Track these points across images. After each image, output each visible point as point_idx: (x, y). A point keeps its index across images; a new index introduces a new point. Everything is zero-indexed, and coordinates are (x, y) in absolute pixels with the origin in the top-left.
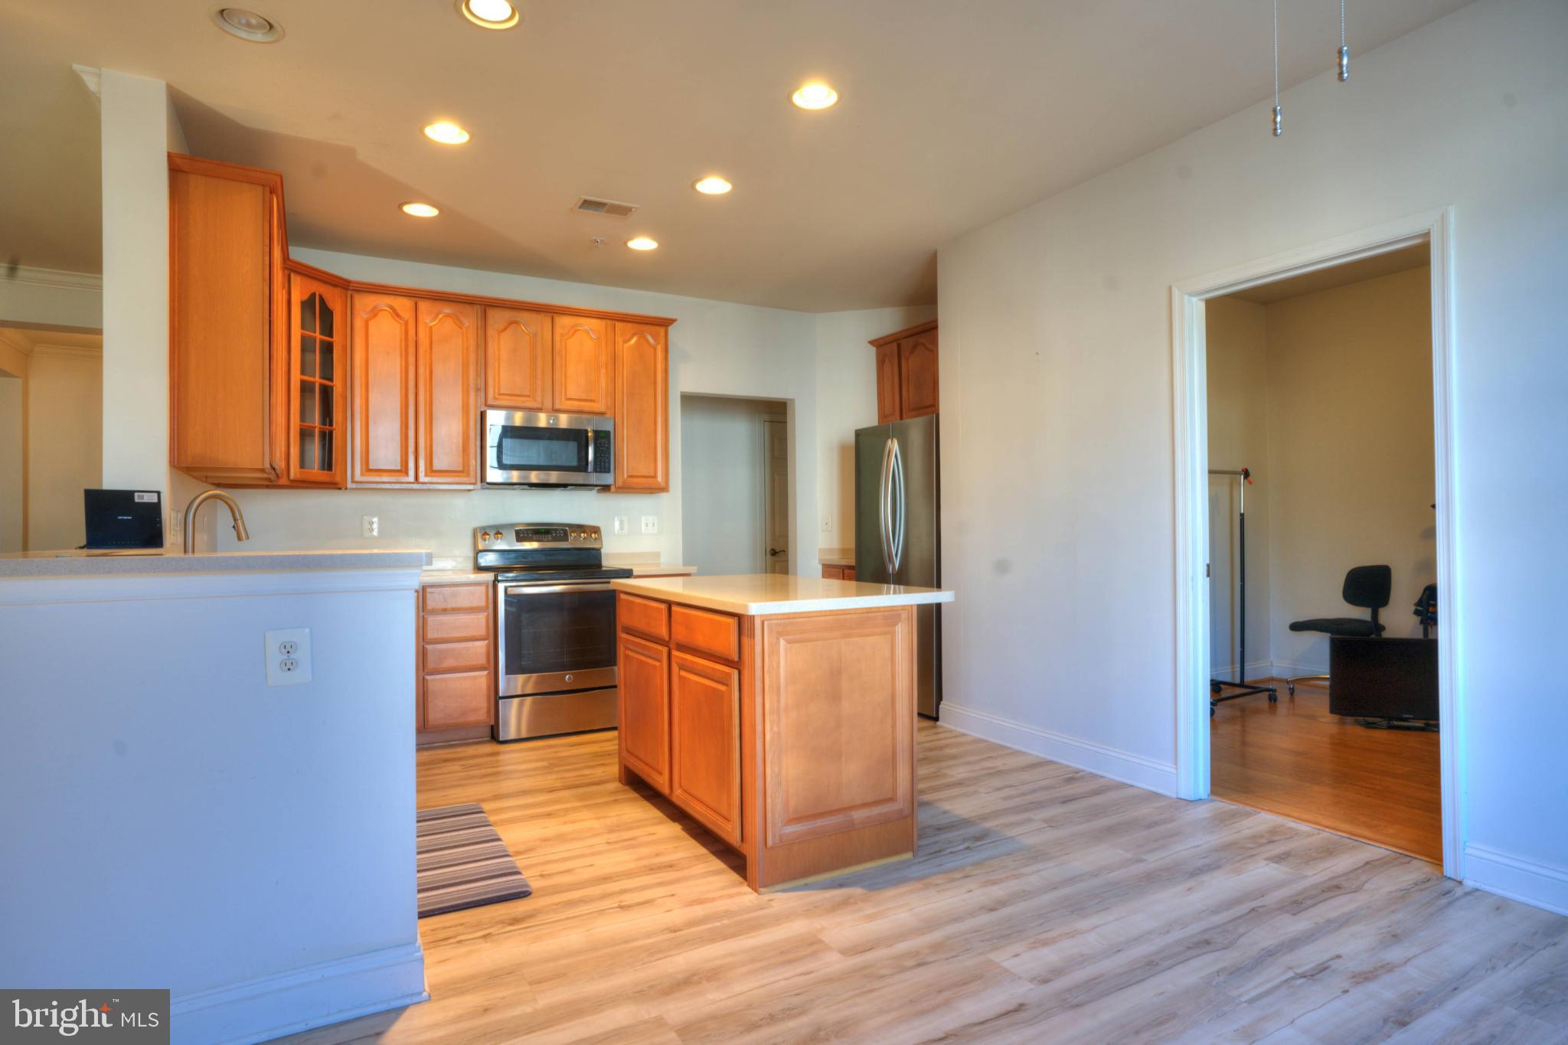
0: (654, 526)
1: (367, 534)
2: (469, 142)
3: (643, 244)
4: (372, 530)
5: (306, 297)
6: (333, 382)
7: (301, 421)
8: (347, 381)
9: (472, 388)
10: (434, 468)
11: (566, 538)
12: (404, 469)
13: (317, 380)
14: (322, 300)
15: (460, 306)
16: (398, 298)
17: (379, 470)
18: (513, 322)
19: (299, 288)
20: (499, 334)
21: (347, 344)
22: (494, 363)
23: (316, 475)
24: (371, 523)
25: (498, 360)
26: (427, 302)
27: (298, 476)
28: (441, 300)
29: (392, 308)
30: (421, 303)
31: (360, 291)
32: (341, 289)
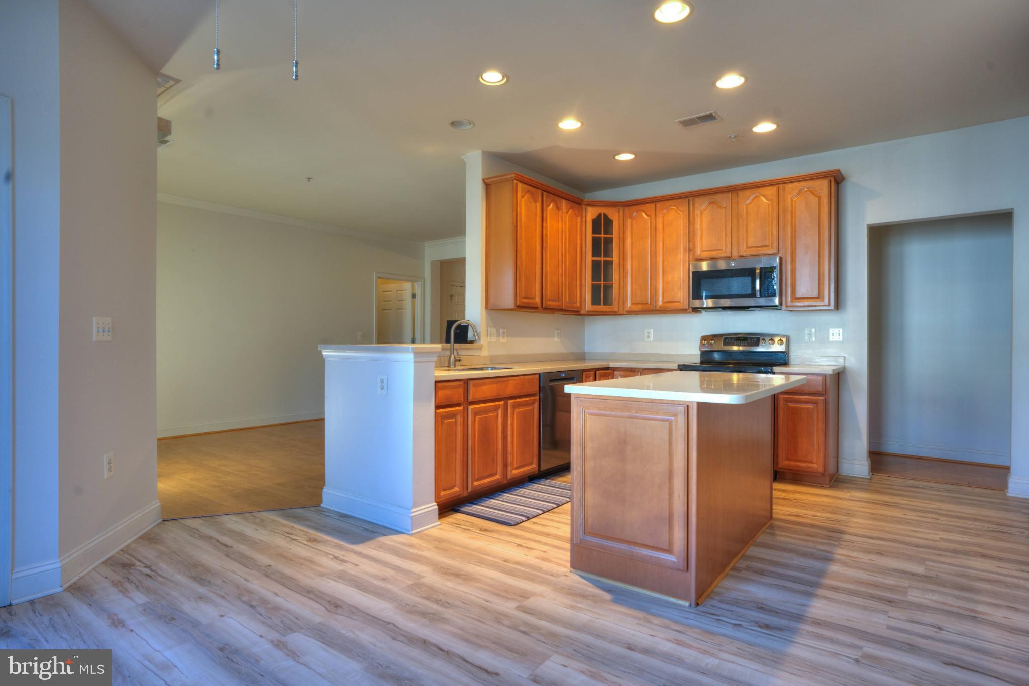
0: (839, 336)
1: (646, 339)
2: (581, 127)
3: (765, 127)
4: (648, 337)
5: (595, 217)
6: (613, 257)
7: (592, 281)
8: (621, 256)
9: (686, 250)
10: (665, 301)
11: (757, 344)
12: (649, 302)
13: (602, 259)
14: (605, 216)
15: (680, 200)
16: (647, 205)
17: (637, 304)
18: (711, 203)
19: (591, 214)
20: (702, 214)
21: (621, 236)
22: (699, 232)
23: (602, 308)
24: (648, 333)
25: (702, 230)
26: (662, 203)
27: (590, 309)
28: (668, 200)
29: (643, 211)
30: (658, 205)
31: (629, 206)
32: (618, 207)
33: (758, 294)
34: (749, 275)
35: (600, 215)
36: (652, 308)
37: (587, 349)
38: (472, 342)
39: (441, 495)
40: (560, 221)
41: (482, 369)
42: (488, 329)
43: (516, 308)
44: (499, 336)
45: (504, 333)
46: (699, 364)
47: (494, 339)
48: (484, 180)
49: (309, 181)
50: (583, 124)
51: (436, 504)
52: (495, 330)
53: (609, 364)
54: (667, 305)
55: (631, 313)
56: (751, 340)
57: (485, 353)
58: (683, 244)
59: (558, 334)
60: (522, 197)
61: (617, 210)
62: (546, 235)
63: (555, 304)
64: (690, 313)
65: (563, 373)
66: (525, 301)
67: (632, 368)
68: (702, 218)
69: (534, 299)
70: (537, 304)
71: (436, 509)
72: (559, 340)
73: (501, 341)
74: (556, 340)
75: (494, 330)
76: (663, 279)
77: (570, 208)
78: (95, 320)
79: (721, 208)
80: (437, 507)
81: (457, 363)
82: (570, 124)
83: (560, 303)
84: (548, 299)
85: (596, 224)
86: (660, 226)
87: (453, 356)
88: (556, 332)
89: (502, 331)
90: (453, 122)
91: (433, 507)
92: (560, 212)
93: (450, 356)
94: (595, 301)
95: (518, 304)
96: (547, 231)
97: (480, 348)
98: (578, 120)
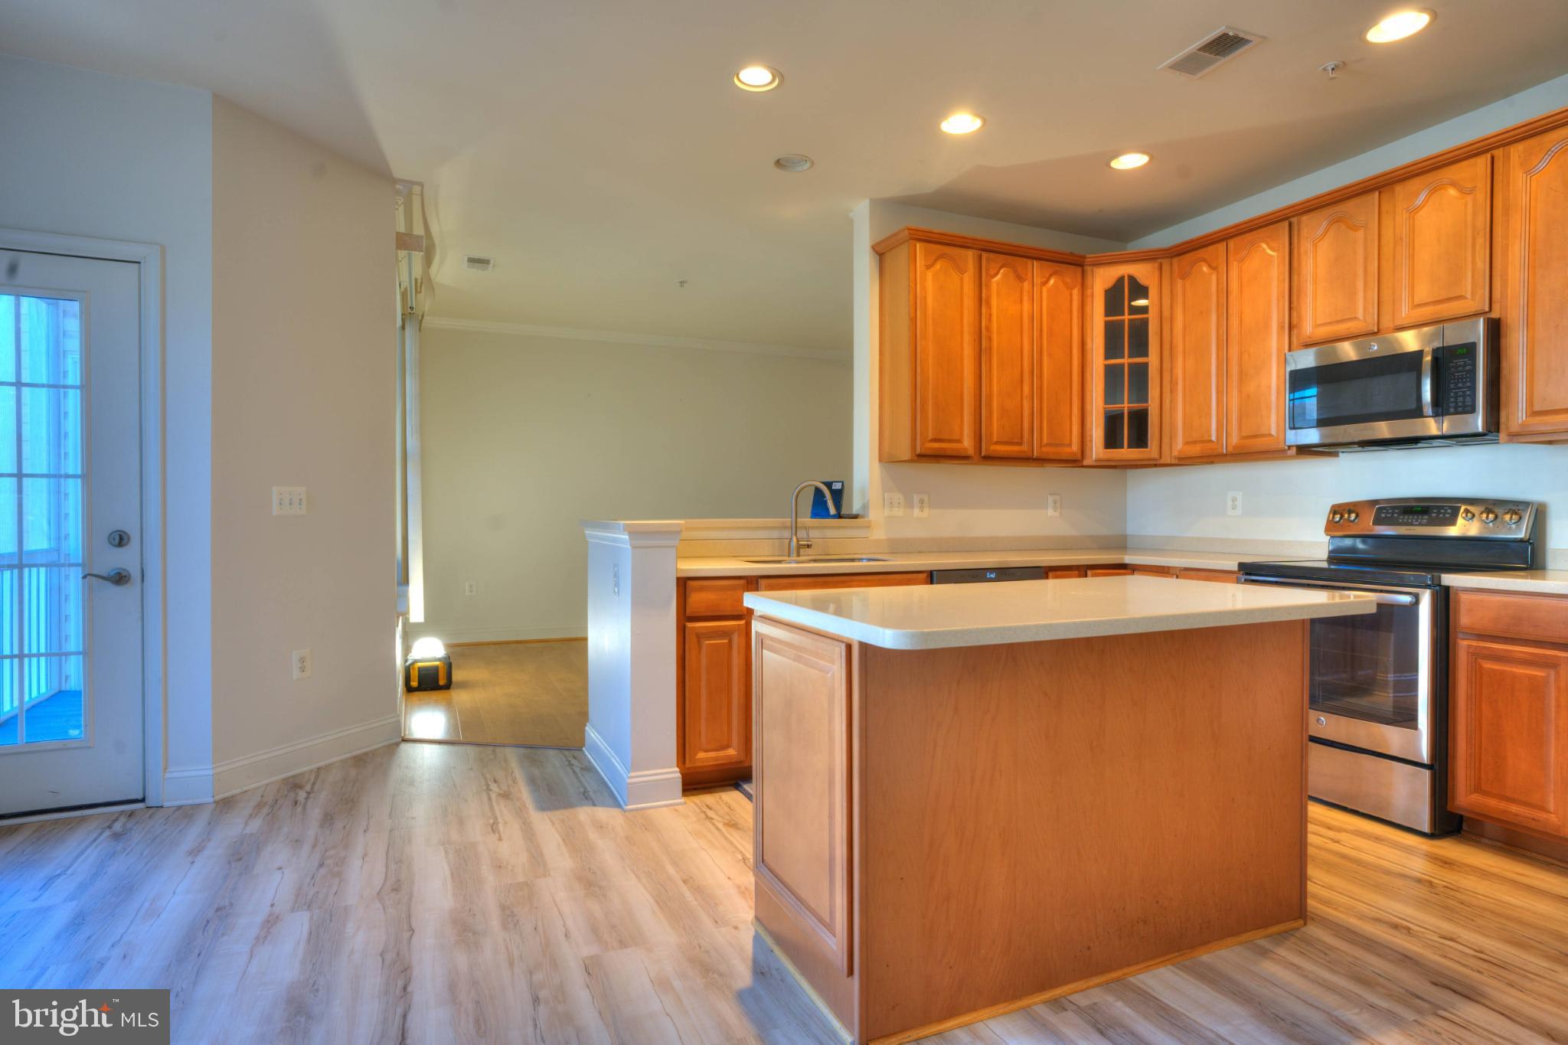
5: (1109, 286)
6: (1148, 357)
7: (1106, 403)
8: (1166, 353)
9: (1283, 327)
10: (1244, 434)
11: (1452, 522)
12: (1214, 438)
13: (1126, 361)
14: (1132, 279)
15: (1272, 227)
16: (1211, 248)
17: (1195, 442)
18: (1338, 220)
19: (1102, 279)
20: (1315, 246)
21: (1166, 313)
22: (1309, 288)
23: (1126, 453)
24: (1234, 500)
25: (1315, 282)
26: (1236, 239)
27: (1102, 456)
28: (1250, 231)
29: (1204, 260)
30: (1232, 243)
31: (1179, 255)
32: (1159, 260)
33: (1428, 409)
34: (1410, 370)
35: (1121, 280)
36: (1220, 451)
37: (1132, 529)
38: (856, 517)
39: (697, 757)
40: (1026, 298)
41: (853, 560)
42: (886, 495)
43: (916, 458)
44: (910, 505)
45: (922, 502)
46: (1325, 565)
47: (899, 512)
48: (873, 248)
49: (682, 286)
50: (984, 121)
51: (677, 769)
52: (901, 496)
53: (1123, 559)
54: (1248, 442)
55: (1184, 461)
56: (1438, 513)
57: (879, 534)
58: (1276, 316)
59: (1055, 502)
60: (928, 267)
61: (1156, 265)
62: (988, 329)
63: (1015, 448)
64: (1291, 457)
65: (991, 573)
66: (936, 445)
67: (1164, 567)
68: (1315, 257)
69: (959, 441)
70: (966, 449)
71: (677, 778)
72: (1057, 514)
73: (915, 515)
74: (1050, 512)
75: (898, 497)
76: (1240, 391)
77: (1051, 275)
78: (275, 490)
79: (1355, 228)
80: (679, 775)
81: (802, 551)
82: (961, 123)
83: (1025, 447)
84: (995, 440)
85: (1114, 299)
86: (1234, 285)
87: (794, 539)
88: (1050, 499)
89: (916, 498)
90: (778, 161)
91: (674, 774)
92: (1026, 285)
93: (791, 539)
94: (1112, 440)
95: (918, 451)
96: (990, 320)
97: (868, 527)
98: (977, 115)
